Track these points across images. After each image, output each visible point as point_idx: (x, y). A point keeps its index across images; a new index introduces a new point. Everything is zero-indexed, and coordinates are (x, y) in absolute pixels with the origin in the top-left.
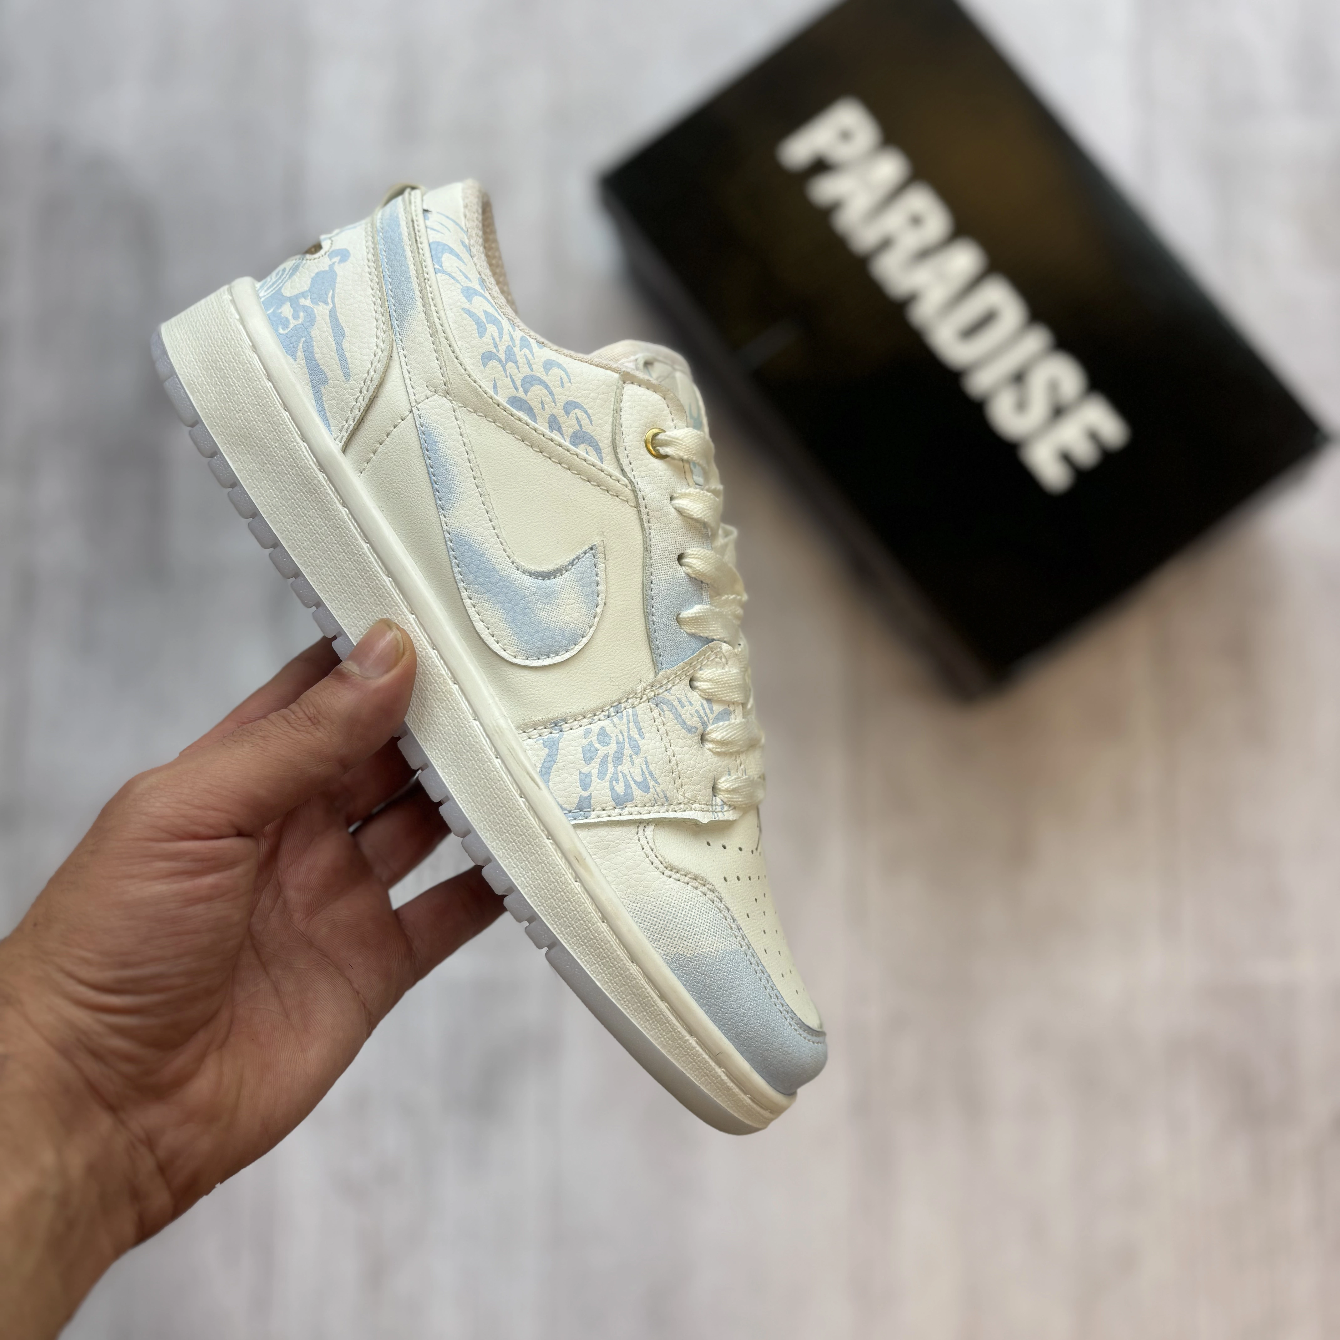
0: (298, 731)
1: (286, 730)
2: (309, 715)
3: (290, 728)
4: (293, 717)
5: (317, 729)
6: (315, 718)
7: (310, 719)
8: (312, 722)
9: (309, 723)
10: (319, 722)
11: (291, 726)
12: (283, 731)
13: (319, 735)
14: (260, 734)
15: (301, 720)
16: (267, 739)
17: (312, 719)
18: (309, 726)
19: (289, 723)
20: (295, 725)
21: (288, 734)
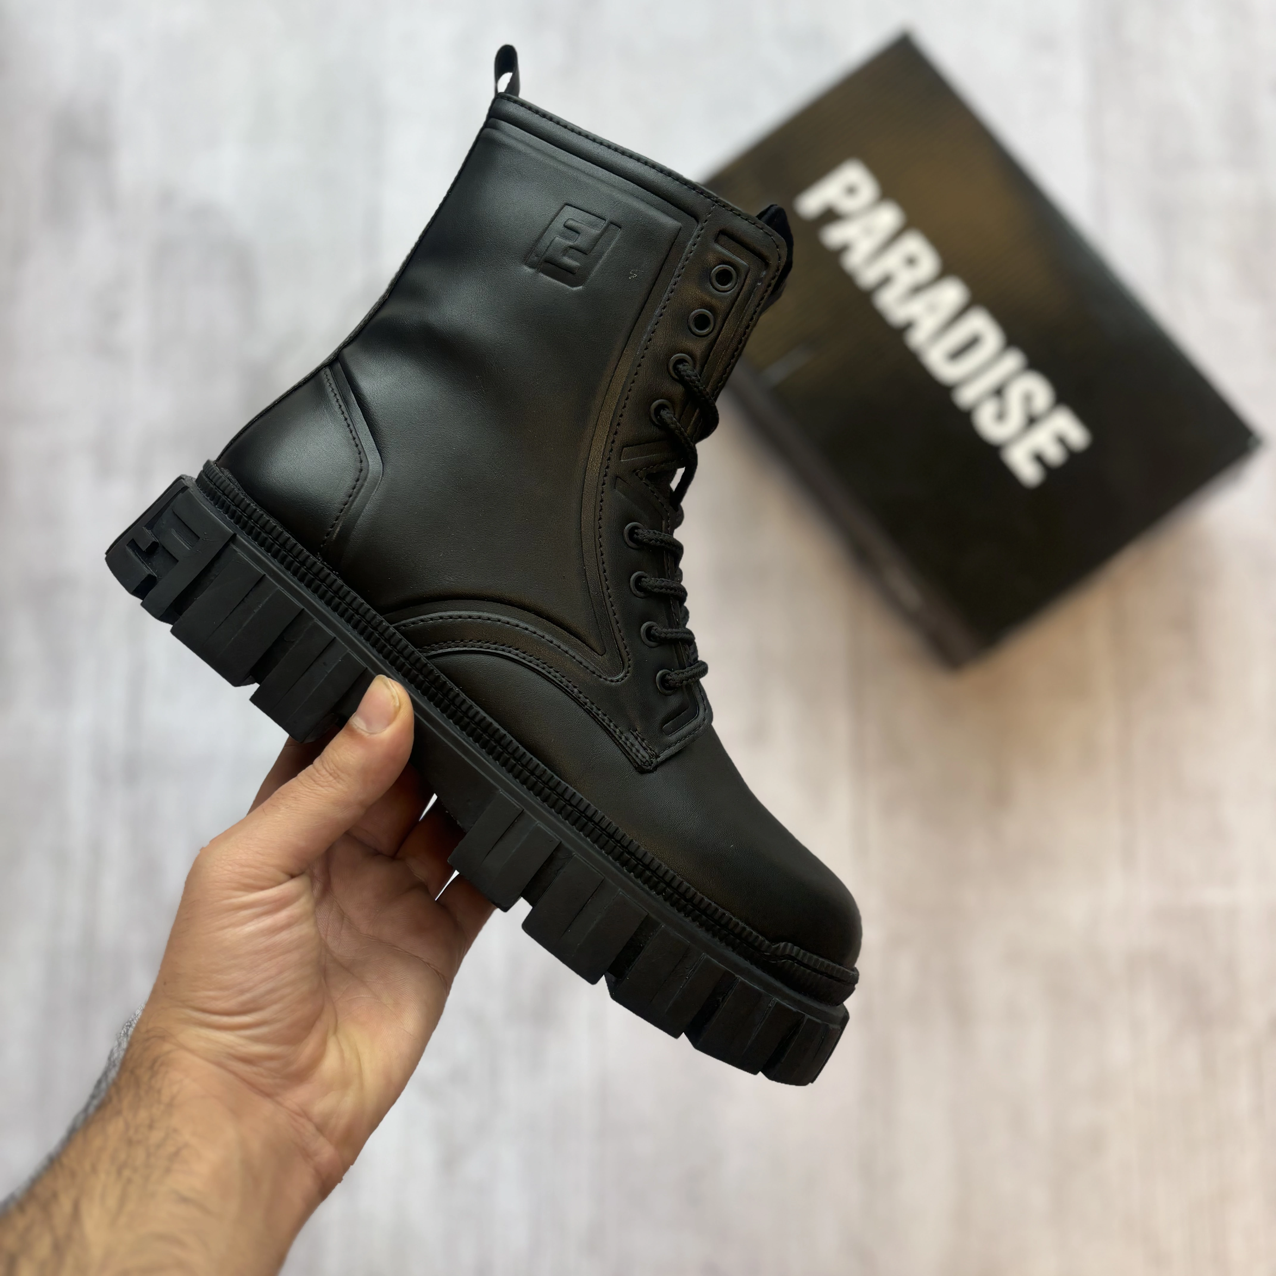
0: (322, 787)
6: (335, 773)
12: (312, 790)
13: (340, 787)
15: (324, 775)
17: (332, 773)
18: (332, 781)
21: (315, 791)
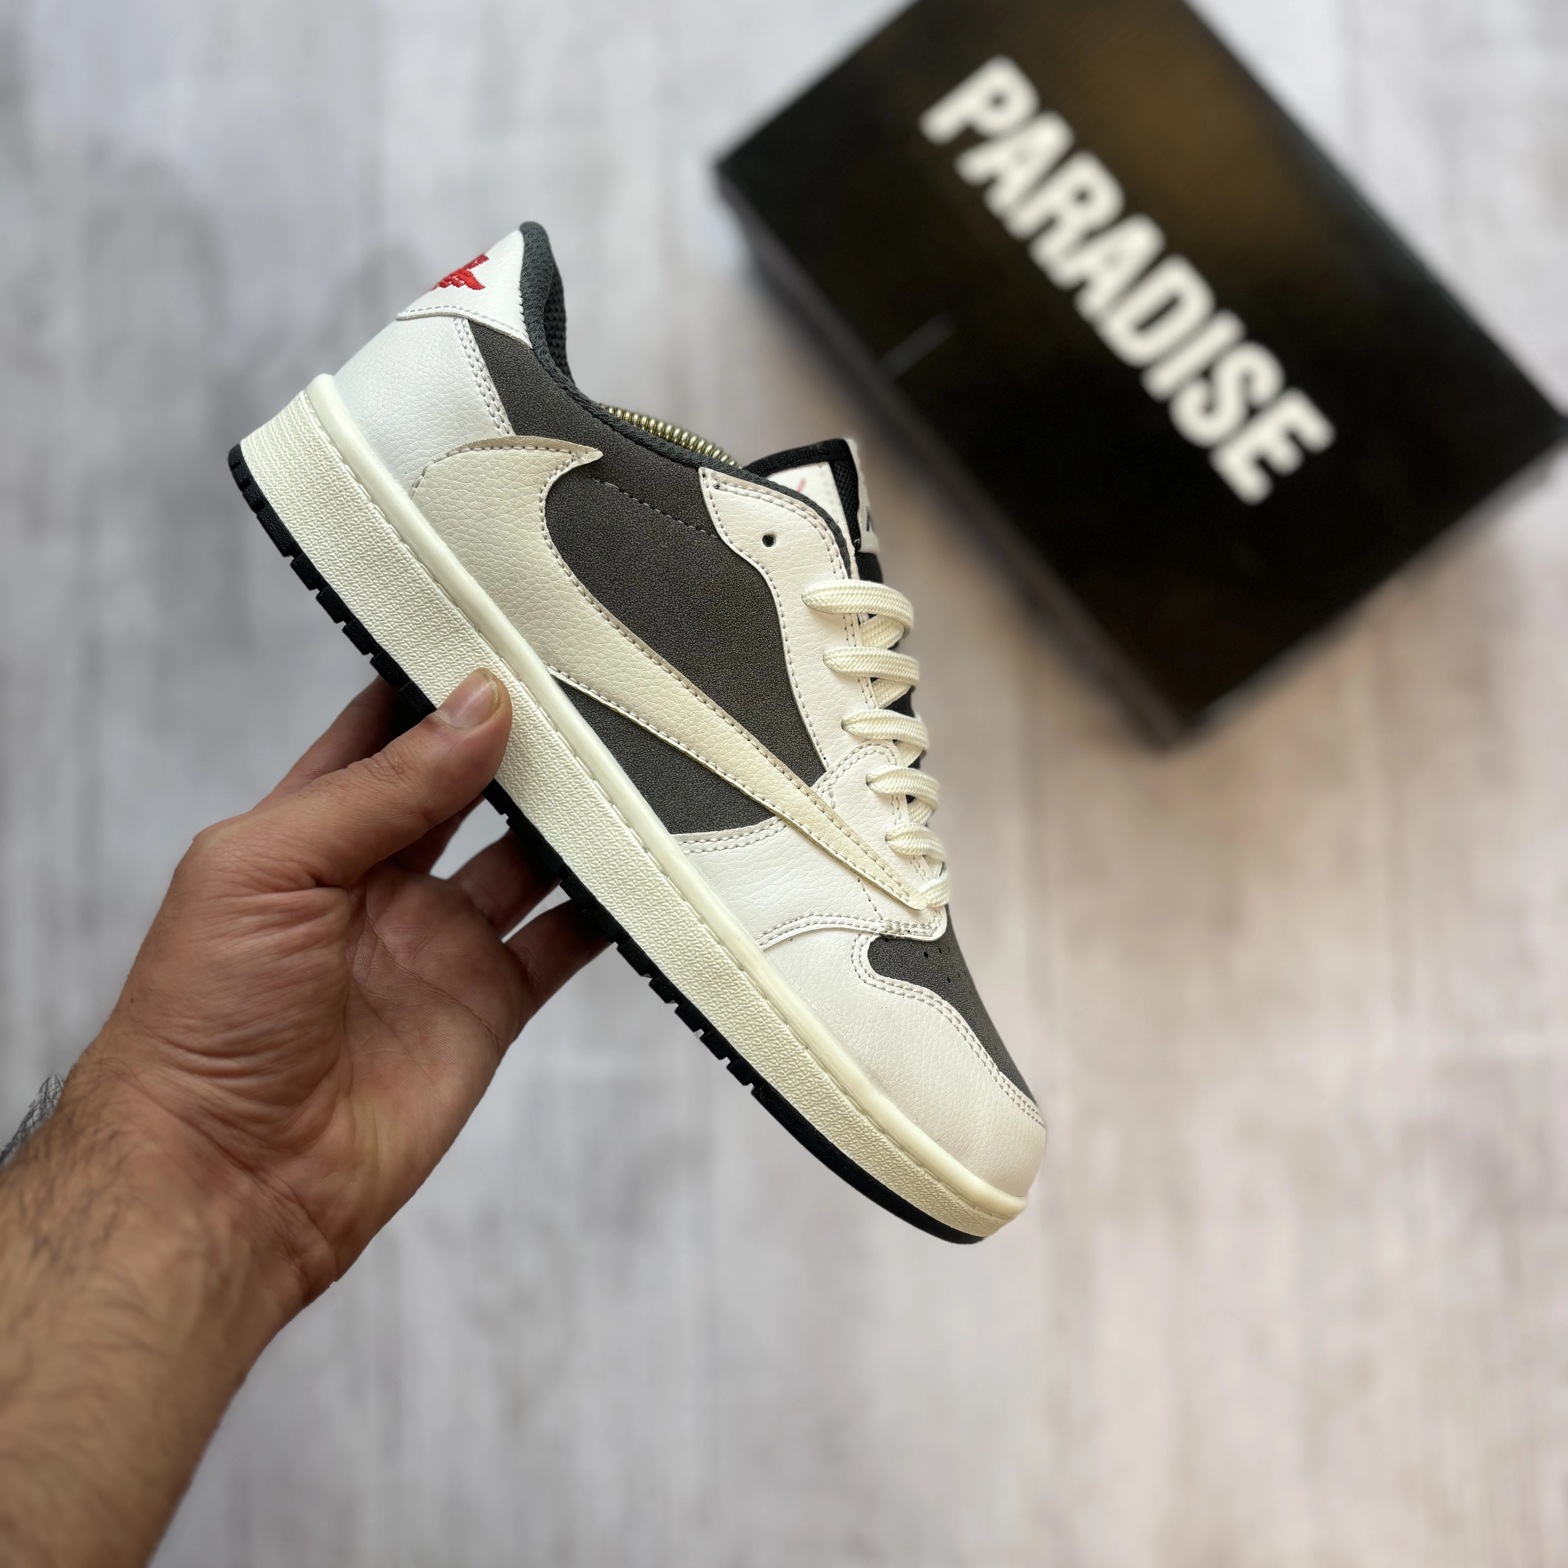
0: (380, 780)
1: (366, 779)
2: (393, 763)
3: (372, 777)
4: (376, 765)
5: (401, 779)
6: (399, 767)
7: (393, 768)
8: (395, 771)
9: (393, 772)
10: (404, 772)
11: (373, 775)
12: (365, 782)
13: (402, 785)
14: (339, 783)
15: (385, 769)
16: (346, 788)
17: (396, 768)
18: (393, 776)
19: (371, 772)
20: (377, 775)
